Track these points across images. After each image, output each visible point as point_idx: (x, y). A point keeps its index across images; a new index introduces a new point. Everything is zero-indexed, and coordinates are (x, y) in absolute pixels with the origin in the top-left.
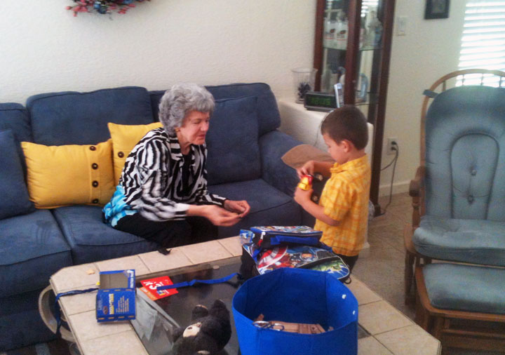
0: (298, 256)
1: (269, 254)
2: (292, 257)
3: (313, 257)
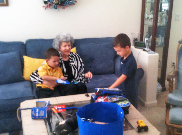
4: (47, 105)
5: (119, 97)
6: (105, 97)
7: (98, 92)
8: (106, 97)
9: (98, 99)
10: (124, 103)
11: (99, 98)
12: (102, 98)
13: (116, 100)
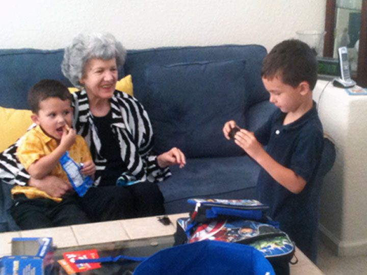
0: (236, 231)
1: (204, 228)
2: (230, 232)
3: (253, 232)
4: (45, 248)
5: (261, 225)
6: (217, 227)
7: (196, 210)
8: (222, 228)
9: (198, 233)
10: (276, 244)
11: (202, 230)
12: (209, 229)
13: (252, 234)
